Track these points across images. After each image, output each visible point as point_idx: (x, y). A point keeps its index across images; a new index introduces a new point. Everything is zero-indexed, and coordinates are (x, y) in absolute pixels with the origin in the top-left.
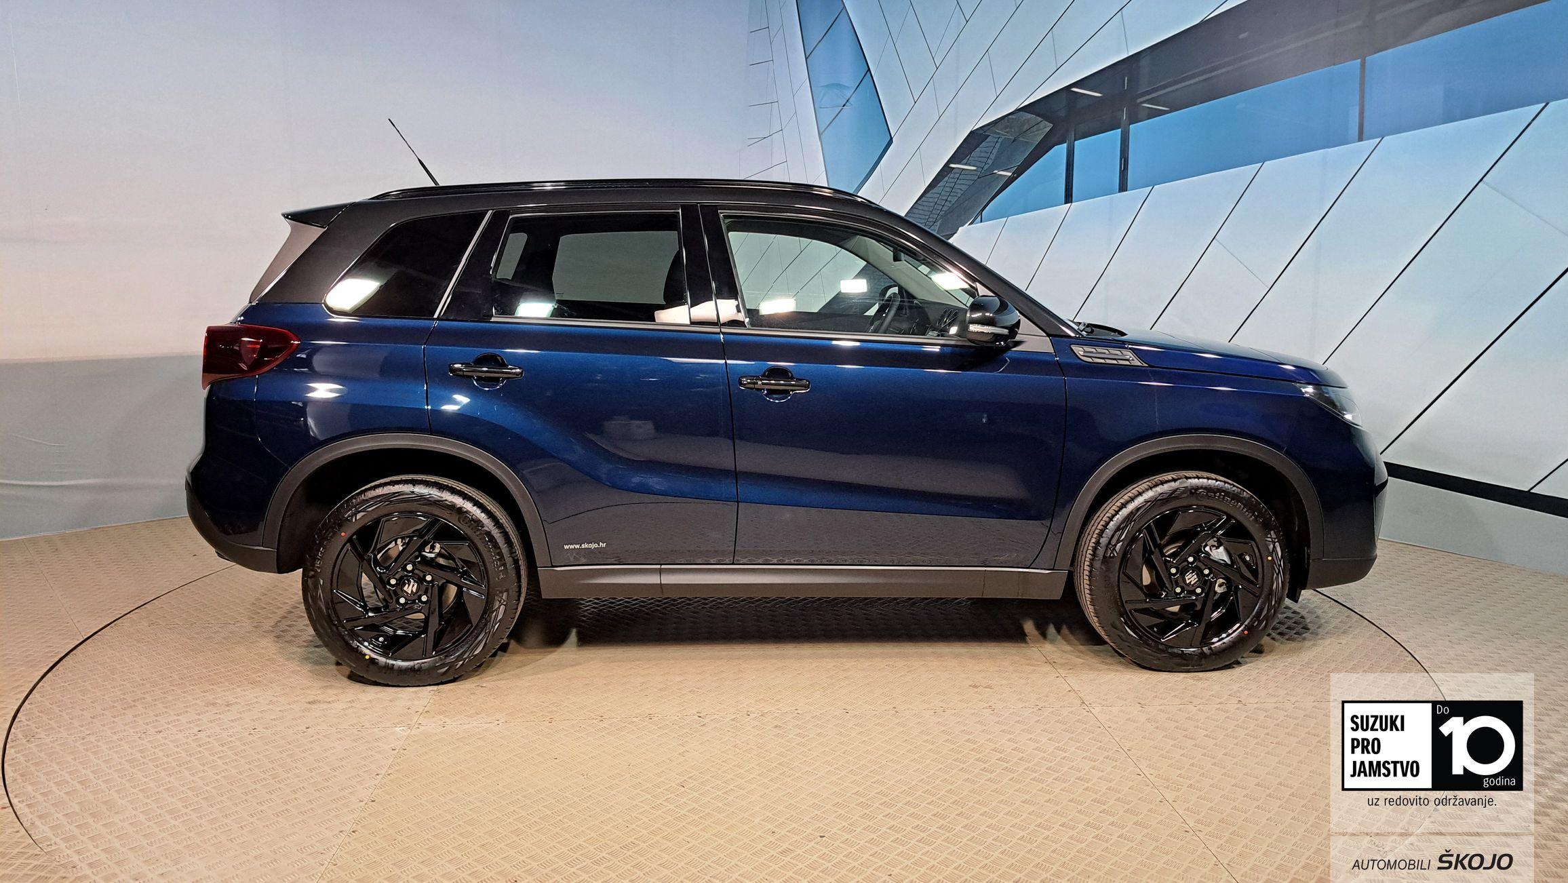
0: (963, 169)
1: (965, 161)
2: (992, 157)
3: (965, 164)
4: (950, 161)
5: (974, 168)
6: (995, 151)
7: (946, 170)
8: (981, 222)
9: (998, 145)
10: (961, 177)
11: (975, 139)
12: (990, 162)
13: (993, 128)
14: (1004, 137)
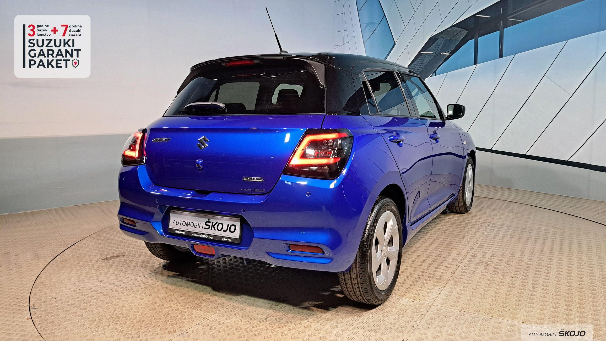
0: (427, 54)
1: (428, 50)
2: (440, 47)
3: (428, 51)
4: (421, 50)
5: (432, 53)
6: (441, 45)
7: (419, 54)
8: (435, 75)
9: (443, 42)
10: (426, 57)
11: (432, 40)
12: (439, 49)
13: (440, 35)
14: (445, 38)
